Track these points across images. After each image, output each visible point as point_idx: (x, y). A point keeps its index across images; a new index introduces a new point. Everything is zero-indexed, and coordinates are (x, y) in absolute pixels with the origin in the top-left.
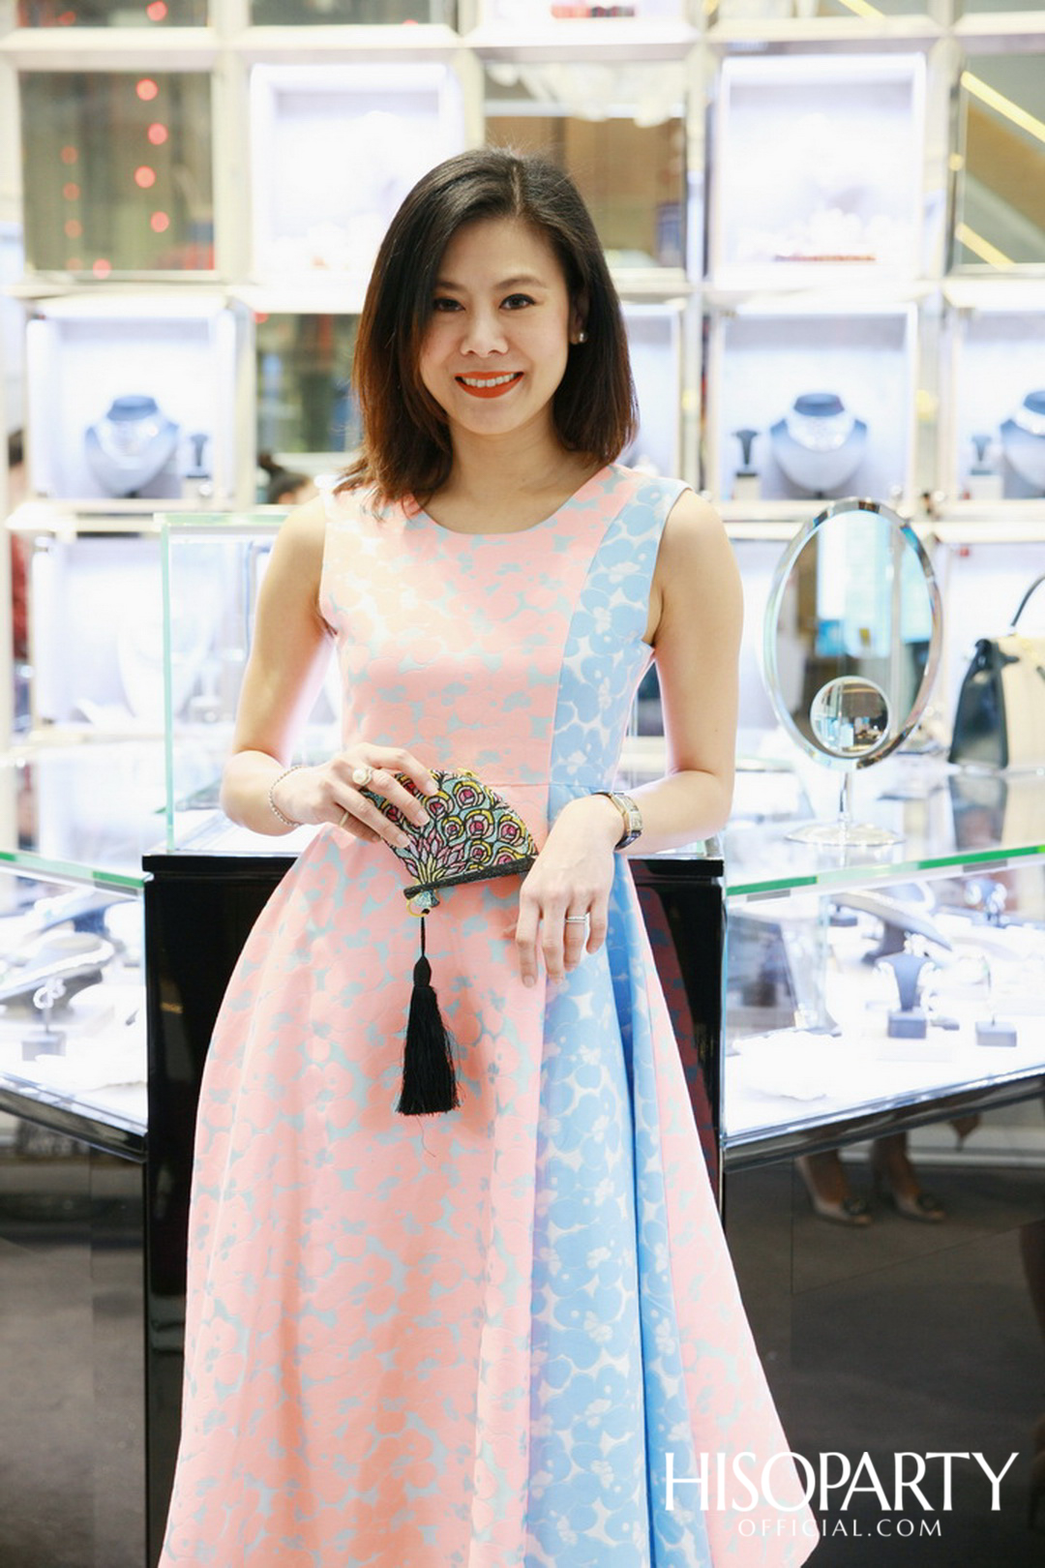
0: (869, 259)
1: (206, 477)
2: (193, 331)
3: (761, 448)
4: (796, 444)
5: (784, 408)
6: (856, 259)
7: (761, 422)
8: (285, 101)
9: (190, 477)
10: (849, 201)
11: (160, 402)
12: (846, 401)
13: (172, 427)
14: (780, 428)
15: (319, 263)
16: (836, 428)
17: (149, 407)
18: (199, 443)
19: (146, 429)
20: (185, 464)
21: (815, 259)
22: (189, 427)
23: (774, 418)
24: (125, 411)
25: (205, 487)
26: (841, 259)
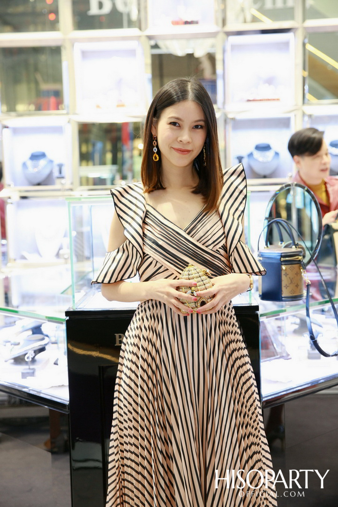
0: (278, 100)
1: (63, 178)
2: (58, 130)
3: (245, 161)
4: (256, 160)
5: (252, 149)
6: (274, 100)
7: (244, 153)
8: (84, 54)
9: (58, 178)
10: (270, 81)
11: (47, 154)
12: (272, 146)
13: (51, 161)
14: (251, 155)
15: (98, 107)
16: (270, 155)
17: (43, 155)
18: (60, 166)
19: (42, 162)
20: (56, 174)
21: (260, 100)
22: (57, 162)
23: (248, 152)
24: (36, 157)
25: (63, 181)
26: (269, 100)
